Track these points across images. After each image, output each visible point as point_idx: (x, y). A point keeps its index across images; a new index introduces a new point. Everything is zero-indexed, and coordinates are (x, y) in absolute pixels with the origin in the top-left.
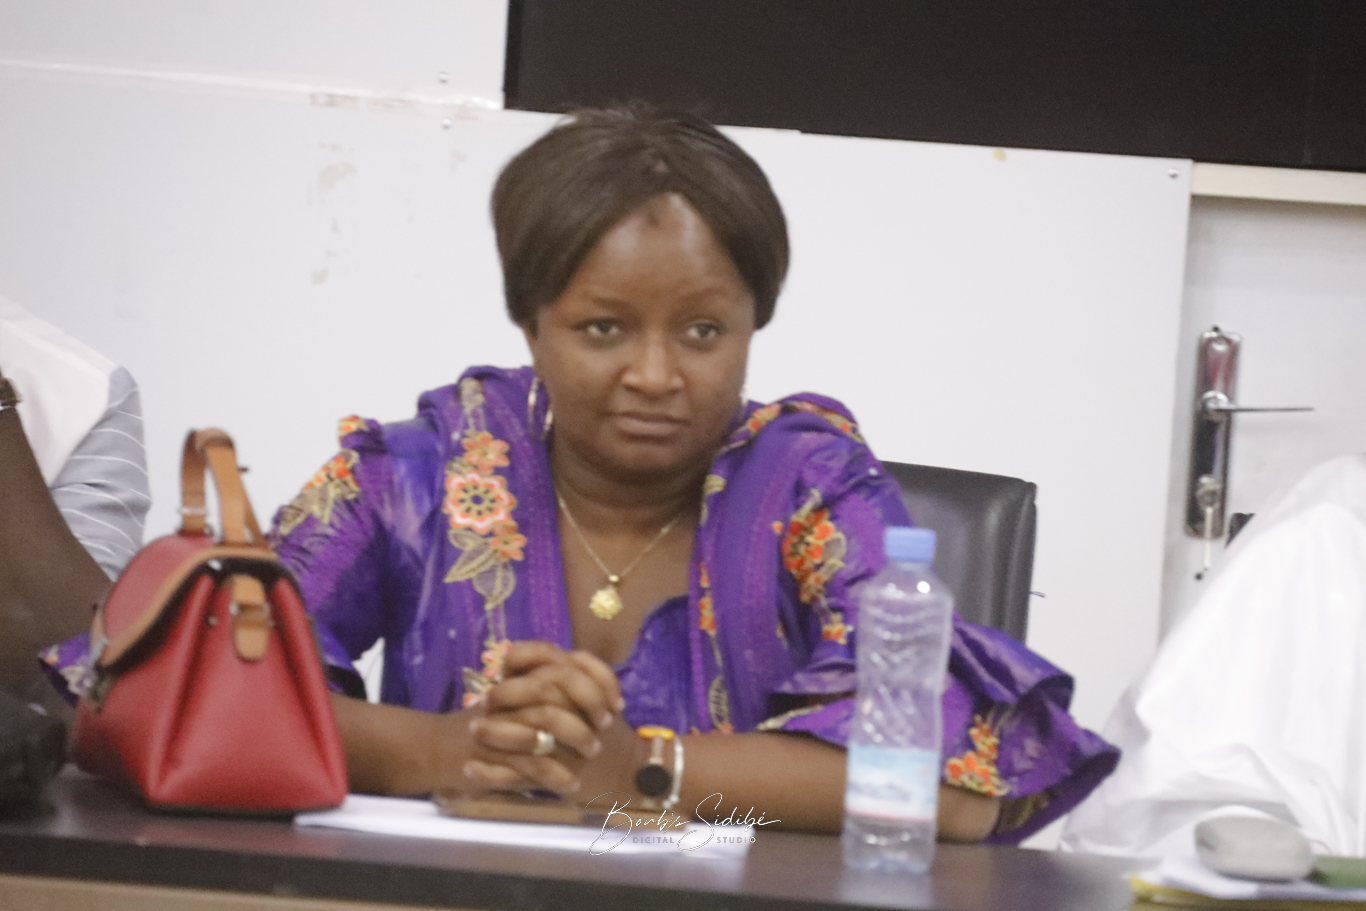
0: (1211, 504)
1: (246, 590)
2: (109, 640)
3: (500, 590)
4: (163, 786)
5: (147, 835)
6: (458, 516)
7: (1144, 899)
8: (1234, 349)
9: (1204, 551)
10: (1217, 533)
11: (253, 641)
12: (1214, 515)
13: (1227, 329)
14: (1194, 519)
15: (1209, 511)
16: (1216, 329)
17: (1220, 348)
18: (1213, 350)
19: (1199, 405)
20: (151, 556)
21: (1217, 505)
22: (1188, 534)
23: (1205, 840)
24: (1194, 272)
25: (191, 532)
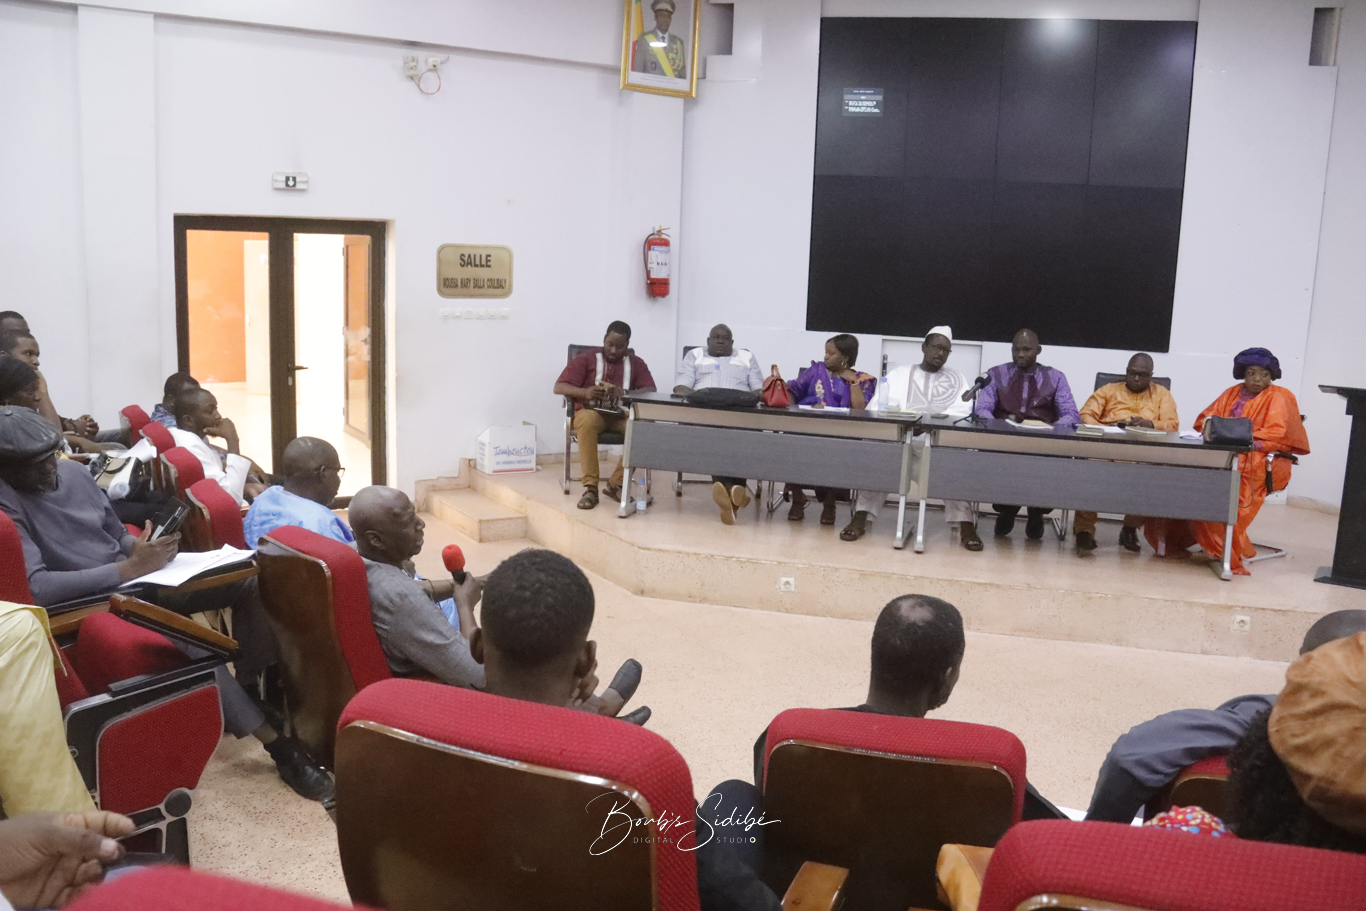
24: (883, 347)
25: (773, 376)
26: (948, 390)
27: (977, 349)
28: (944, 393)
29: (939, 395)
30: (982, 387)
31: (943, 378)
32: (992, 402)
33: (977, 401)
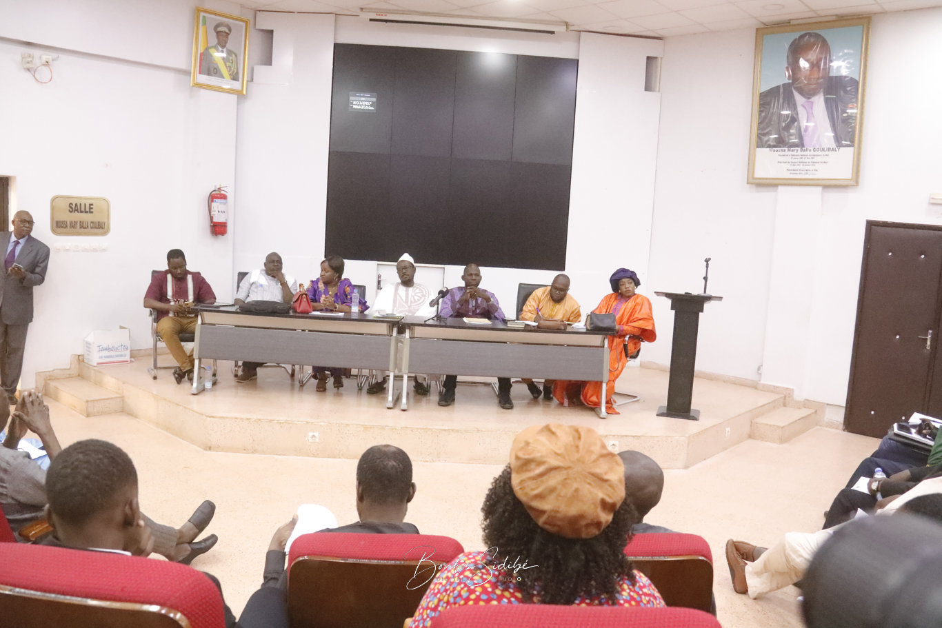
1: (304, 296)
2: (294, 300)
3: (323, 291)
4: (299, 311)
5: (298, 315)
6: (319, 286)
11: (305, 300)
20: (297, 293)
25: (300, 291)
26: (421, 298)
27: (441, 270)
28: (418, 300)
29: (415, 302)
30: (443, 297)
31: (418, 291)
32: (450, 308)
33: (440, 307)
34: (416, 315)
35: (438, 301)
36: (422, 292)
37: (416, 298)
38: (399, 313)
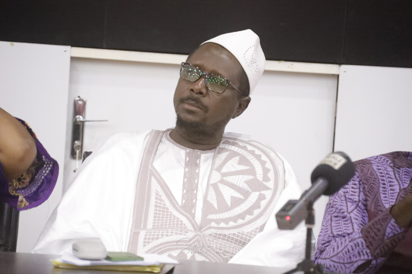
0: (78, 149)
7: (57, 267)
8: (85, 103)
9: (76, 163)
10: (80, 158)
12: (79, 152)
13: (82, 97)
14: (73, 154)
15: (78, 151)
16: (79, 97)
17: (80, 103)
18: (78, 103)
19: (74, 120)
21: (80, 150)
22: (71, 158)
23: (75, 249)
24: (72, 80)
27: (328, 85)
28: (236, 202)
30: (329, 191)
32: (357, 234)
33: (317, 230)
34: (231, 261)
35: (309, 206)
36: (252, 171)
37: (228, 193)
38: (159, 250)
